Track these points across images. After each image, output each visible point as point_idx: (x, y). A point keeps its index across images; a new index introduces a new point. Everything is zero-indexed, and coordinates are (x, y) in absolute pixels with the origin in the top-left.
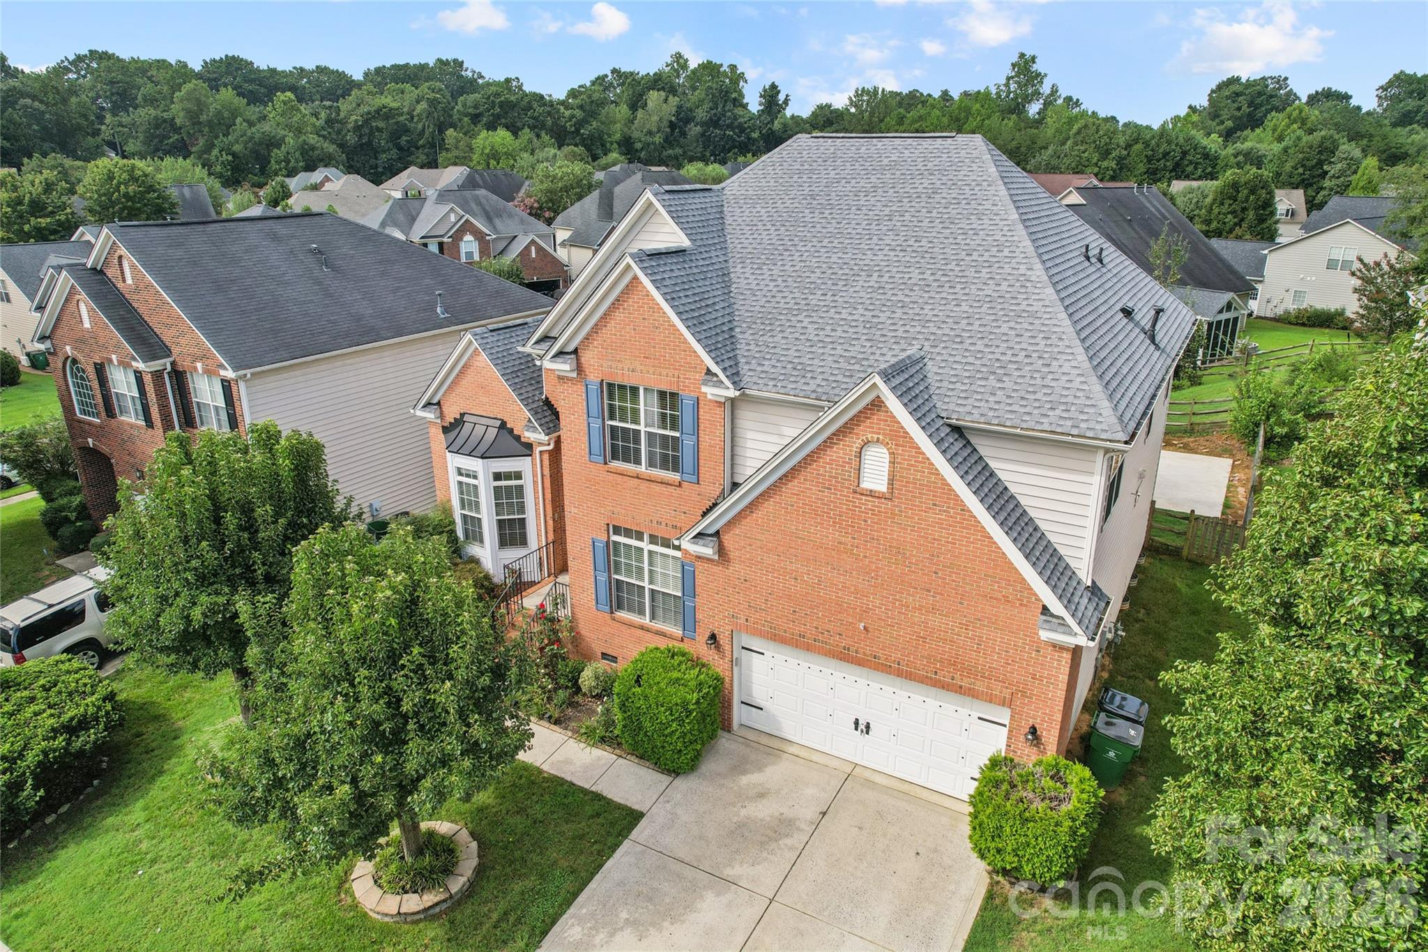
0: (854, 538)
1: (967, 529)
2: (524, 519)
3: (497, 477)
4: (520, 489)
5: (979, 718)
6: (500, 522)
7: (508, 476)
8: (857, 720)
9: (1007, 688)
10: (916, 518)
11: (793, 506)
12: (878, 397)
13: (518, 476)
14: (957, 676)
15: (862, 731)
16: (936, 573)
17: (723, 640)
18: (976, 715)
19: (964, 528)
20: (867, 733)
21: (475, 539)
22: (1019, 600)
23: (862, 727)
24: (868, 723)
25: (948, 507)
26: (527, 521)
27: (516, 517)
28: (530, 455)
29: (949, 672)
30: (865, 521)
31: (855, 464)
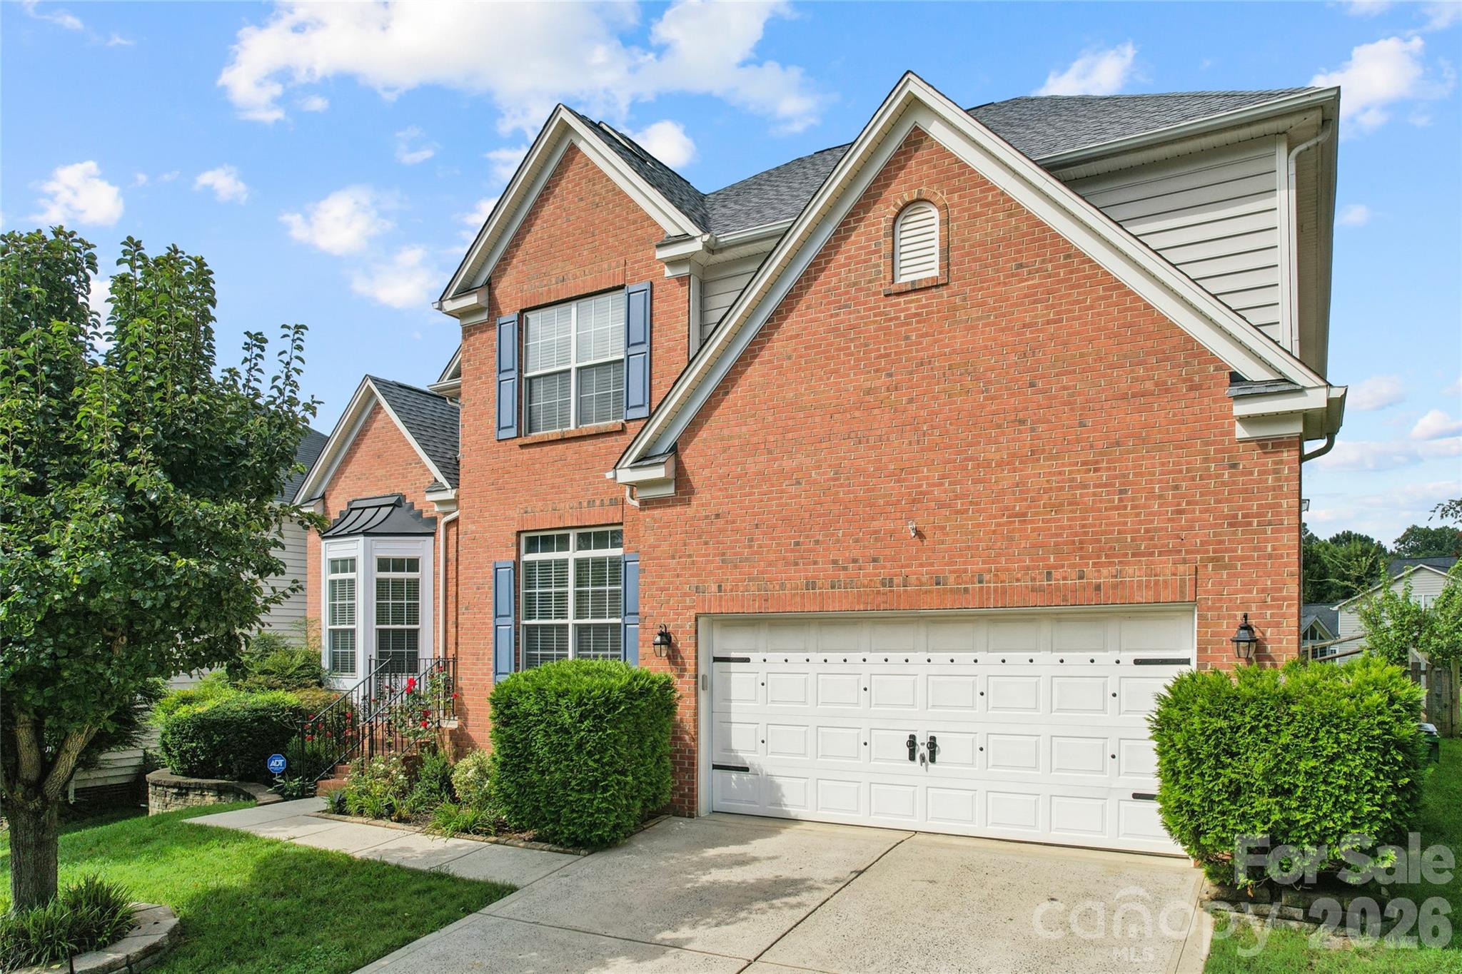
0: (890, 375)
1: (1079, 286)
2: (416, 631)
3: (383, 565)
4: (414, 584)
5: (1137, 662)
6: (380, 631)
7: (398, 565)
8: (913, 737)
9: (1185, 561)
10: (991, 301)
11: (790, 358)
12: (916, 128)
13: (413, 565)
14: (1090, 570)
15: (923, 759)
16: (1032, 385)
17: (683, 642)
18: (1128, 657)
19: (1072, 287)
20: (933, 760)
21: (344, 670)
22: (1185, 381)
23: (923, 750)
24: (933, 738)
25: (1043, 262)
26: (420, 634)
27: (406, 627)
28: (432, 534)
29: (1073, 566)
30: (907, 338)
31: (885, 248)
